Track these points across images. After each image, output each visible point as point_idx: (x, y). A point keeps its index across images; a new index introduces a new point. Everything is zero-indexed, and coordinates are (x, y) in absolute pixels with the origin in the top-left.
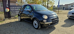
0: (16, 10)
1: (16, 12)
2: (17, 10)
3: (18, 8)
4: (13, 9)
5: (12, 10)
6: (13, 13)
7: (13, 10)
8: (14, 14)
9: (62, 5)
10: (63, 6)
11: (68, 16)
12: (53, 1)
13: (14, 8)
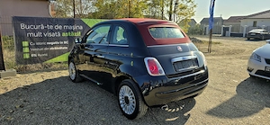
0: (50, 35)
1: (52, 43)
2: (54, 35)
3: (60, 27)
4: (40, 30)
5: (34, 35)
6: (36, 46)
7: (39, 34)
8: (41, 52)
9: (220, 19)
10: (223, 21)
11: (249, 70)
12: (189, 4)
13: (43, 27)
